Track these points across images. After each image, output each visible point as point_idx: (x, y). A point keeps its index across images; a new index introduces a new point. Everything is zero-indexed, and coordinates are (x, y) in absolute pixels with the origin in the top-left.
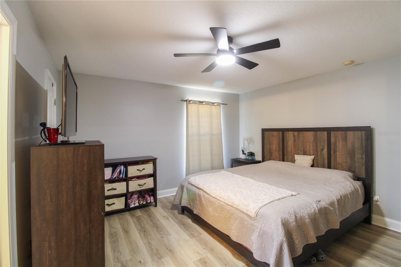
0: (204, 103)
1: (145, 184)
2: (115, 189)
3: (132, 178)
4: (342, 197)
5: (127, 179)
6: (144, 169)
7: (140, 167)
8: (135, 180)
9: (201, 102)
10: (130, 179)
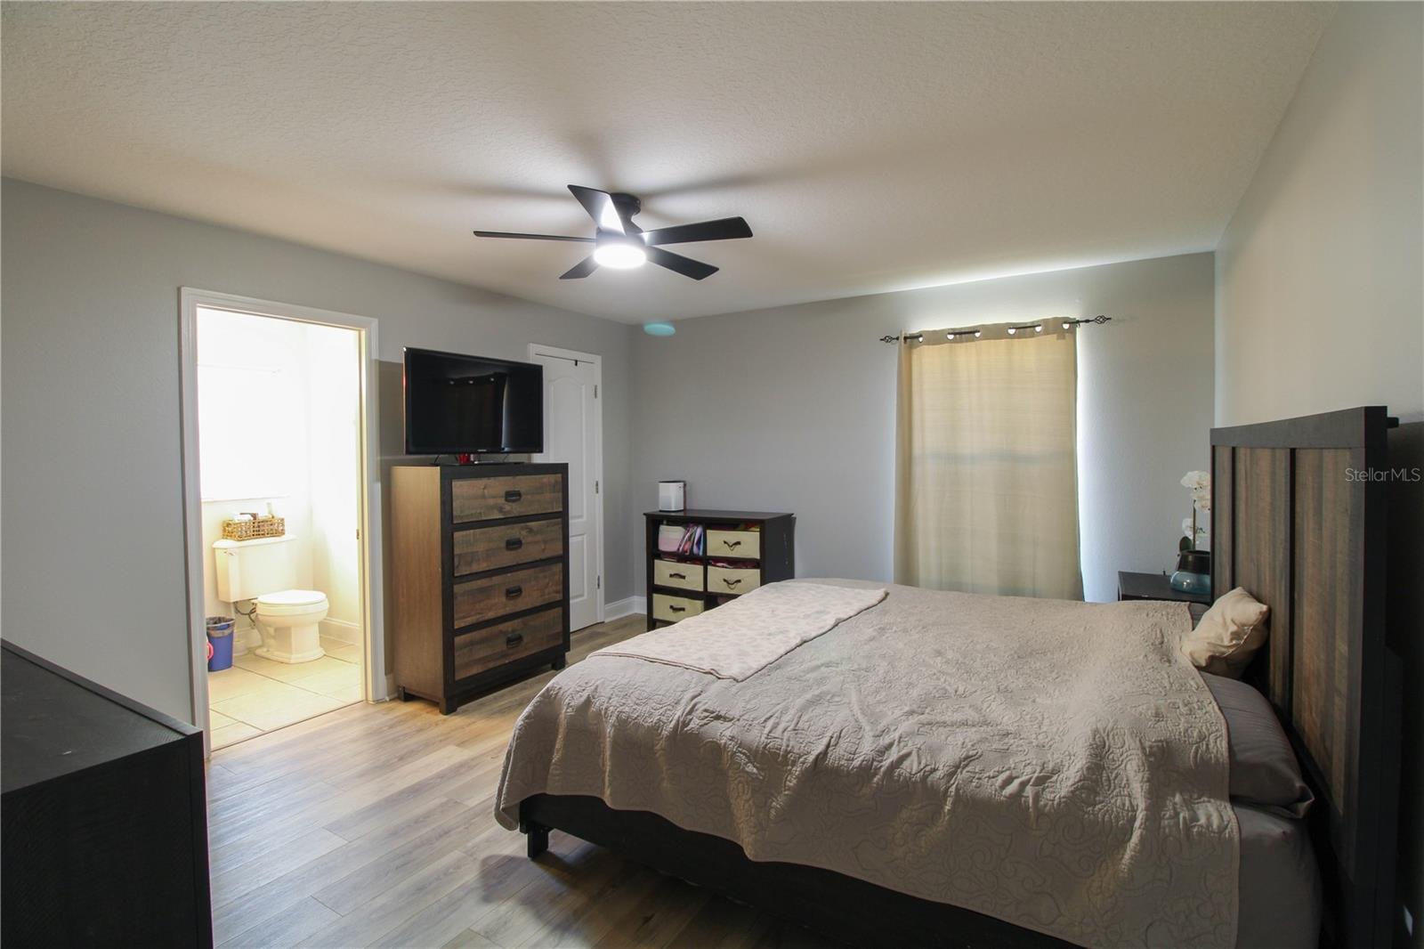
0: (977, 335)
1: (739, 581)
2: (684, 577)
3: (717, 560)
4: (950, 801)
5: (706, 561)
6: (738, 543)
7: (732, 536)
8: (723, 567)
9: (964, 335)
10: (713, 560)
